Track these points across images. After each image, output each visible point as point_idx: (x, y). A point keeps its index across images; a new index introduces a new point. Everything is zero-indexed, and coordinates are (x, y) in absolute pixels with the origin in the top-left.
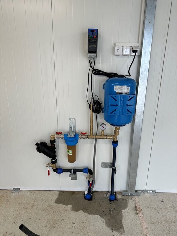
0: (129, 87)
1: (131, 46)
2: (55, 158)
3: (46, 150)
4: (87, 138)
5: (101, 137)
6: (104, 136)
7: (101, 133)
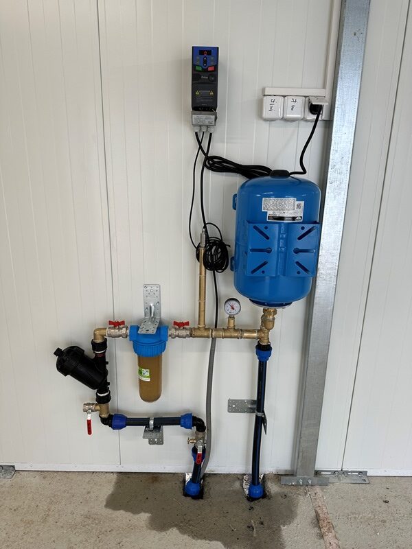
0: (302, 203)
1: (306, 97)
2: (107, 390)
3: (82, 369)
4: (191, 335)
5: (228, 334)
6: (236, 330)
7: (227, 325)
